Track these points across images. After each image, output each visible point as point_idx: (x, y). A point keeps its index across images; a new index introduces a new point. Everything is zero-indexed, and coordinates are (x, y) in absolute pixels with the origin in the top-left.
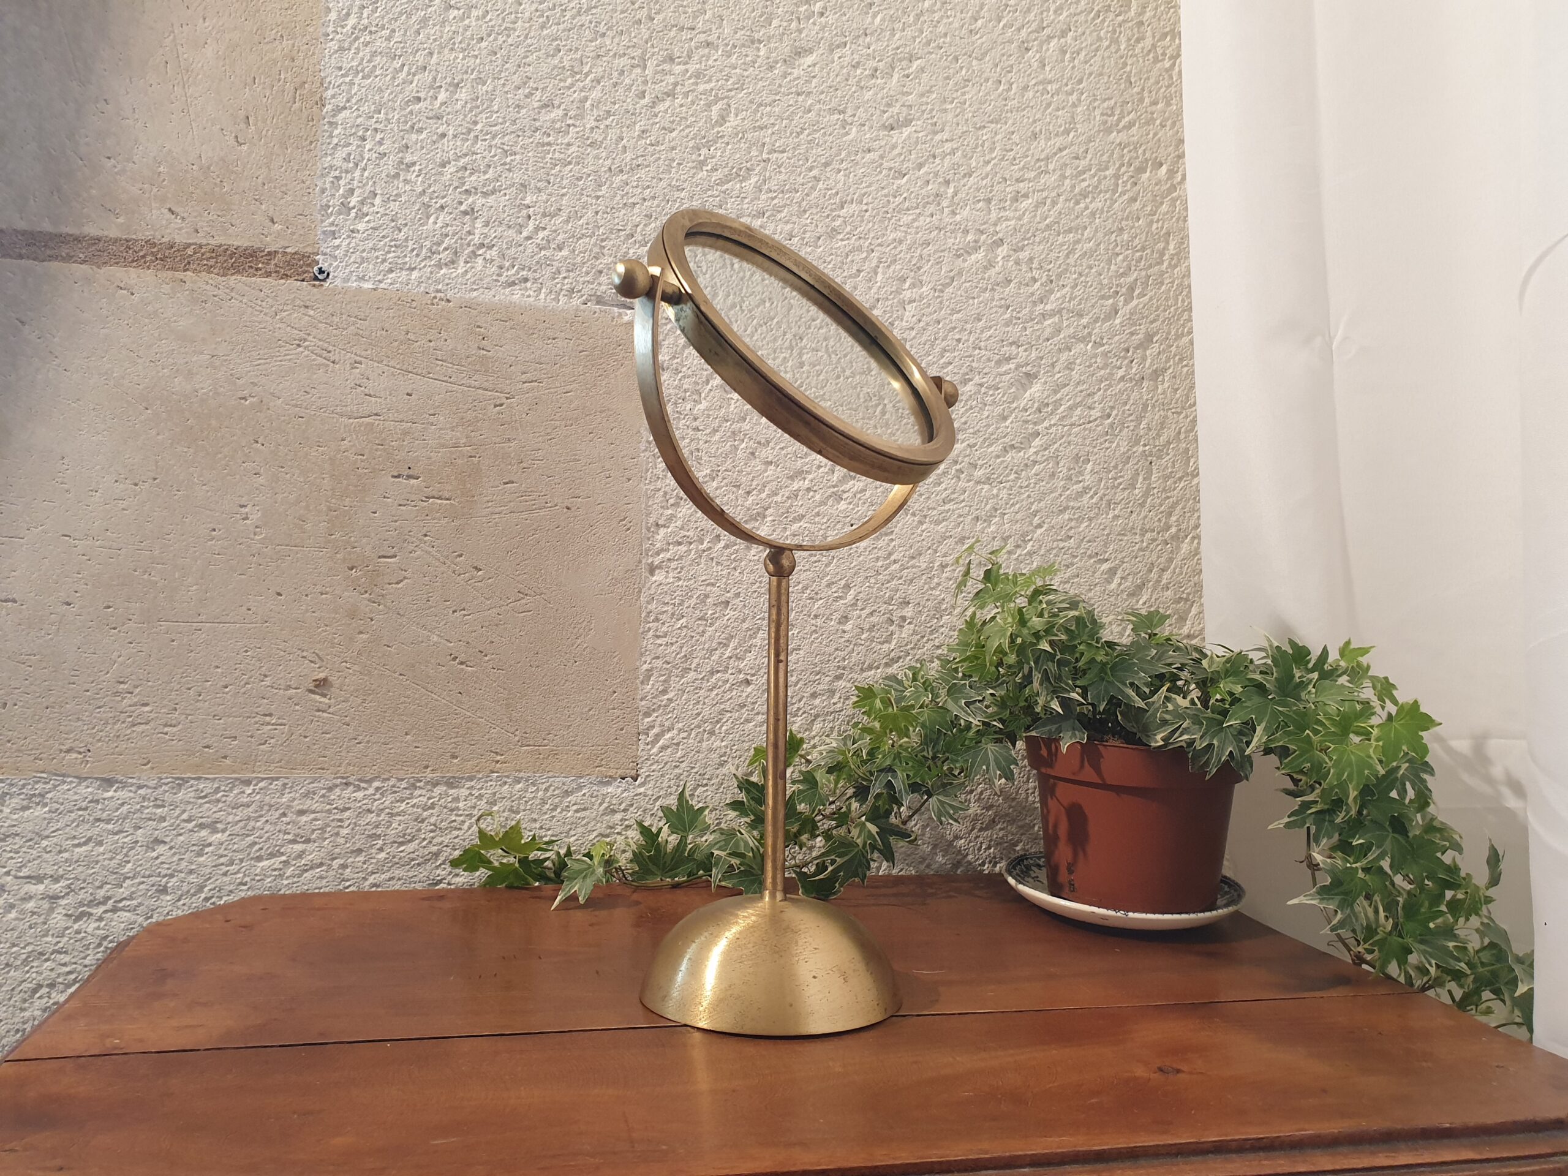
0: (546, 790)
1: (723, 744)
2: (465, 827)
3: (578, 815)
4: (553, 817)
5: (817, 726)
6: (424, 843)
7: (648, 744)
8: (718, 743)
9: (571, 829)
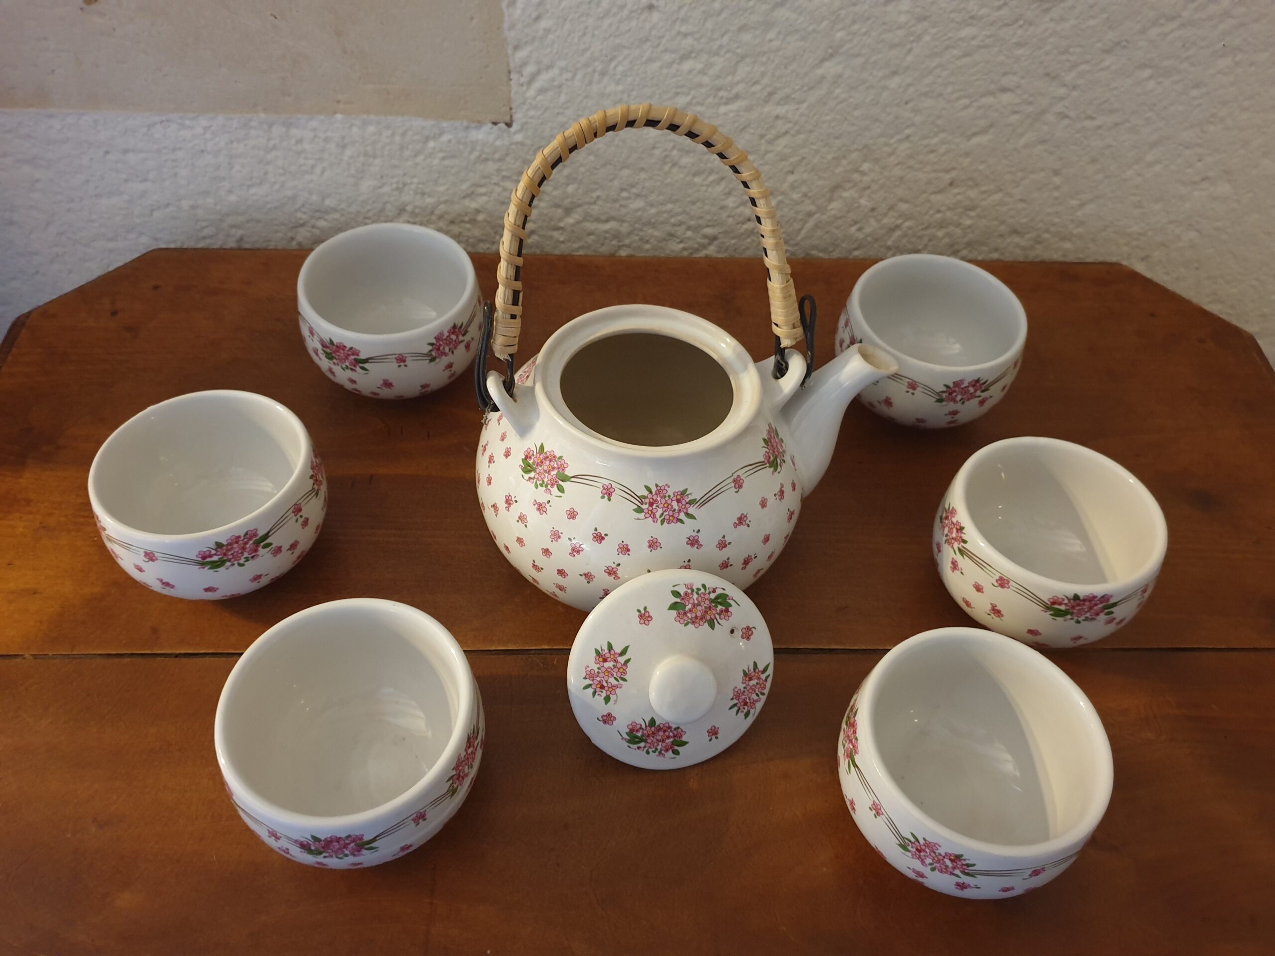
0: (404, 134)
1: (620, 88)
2: (318, 170)
3: (446, 162)
4: (417, 164)
5: (743, 70)
6: (276, 187)
7: (522, 85)
8: (612, 88)
9: (439, 177)
